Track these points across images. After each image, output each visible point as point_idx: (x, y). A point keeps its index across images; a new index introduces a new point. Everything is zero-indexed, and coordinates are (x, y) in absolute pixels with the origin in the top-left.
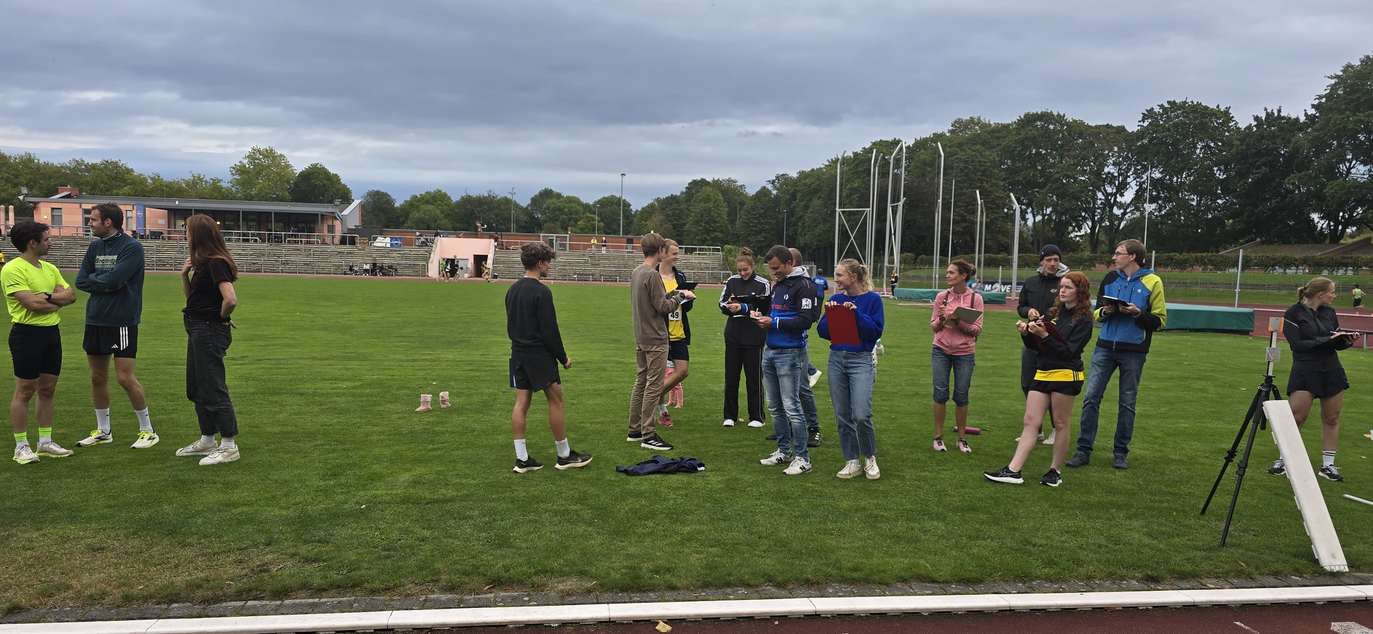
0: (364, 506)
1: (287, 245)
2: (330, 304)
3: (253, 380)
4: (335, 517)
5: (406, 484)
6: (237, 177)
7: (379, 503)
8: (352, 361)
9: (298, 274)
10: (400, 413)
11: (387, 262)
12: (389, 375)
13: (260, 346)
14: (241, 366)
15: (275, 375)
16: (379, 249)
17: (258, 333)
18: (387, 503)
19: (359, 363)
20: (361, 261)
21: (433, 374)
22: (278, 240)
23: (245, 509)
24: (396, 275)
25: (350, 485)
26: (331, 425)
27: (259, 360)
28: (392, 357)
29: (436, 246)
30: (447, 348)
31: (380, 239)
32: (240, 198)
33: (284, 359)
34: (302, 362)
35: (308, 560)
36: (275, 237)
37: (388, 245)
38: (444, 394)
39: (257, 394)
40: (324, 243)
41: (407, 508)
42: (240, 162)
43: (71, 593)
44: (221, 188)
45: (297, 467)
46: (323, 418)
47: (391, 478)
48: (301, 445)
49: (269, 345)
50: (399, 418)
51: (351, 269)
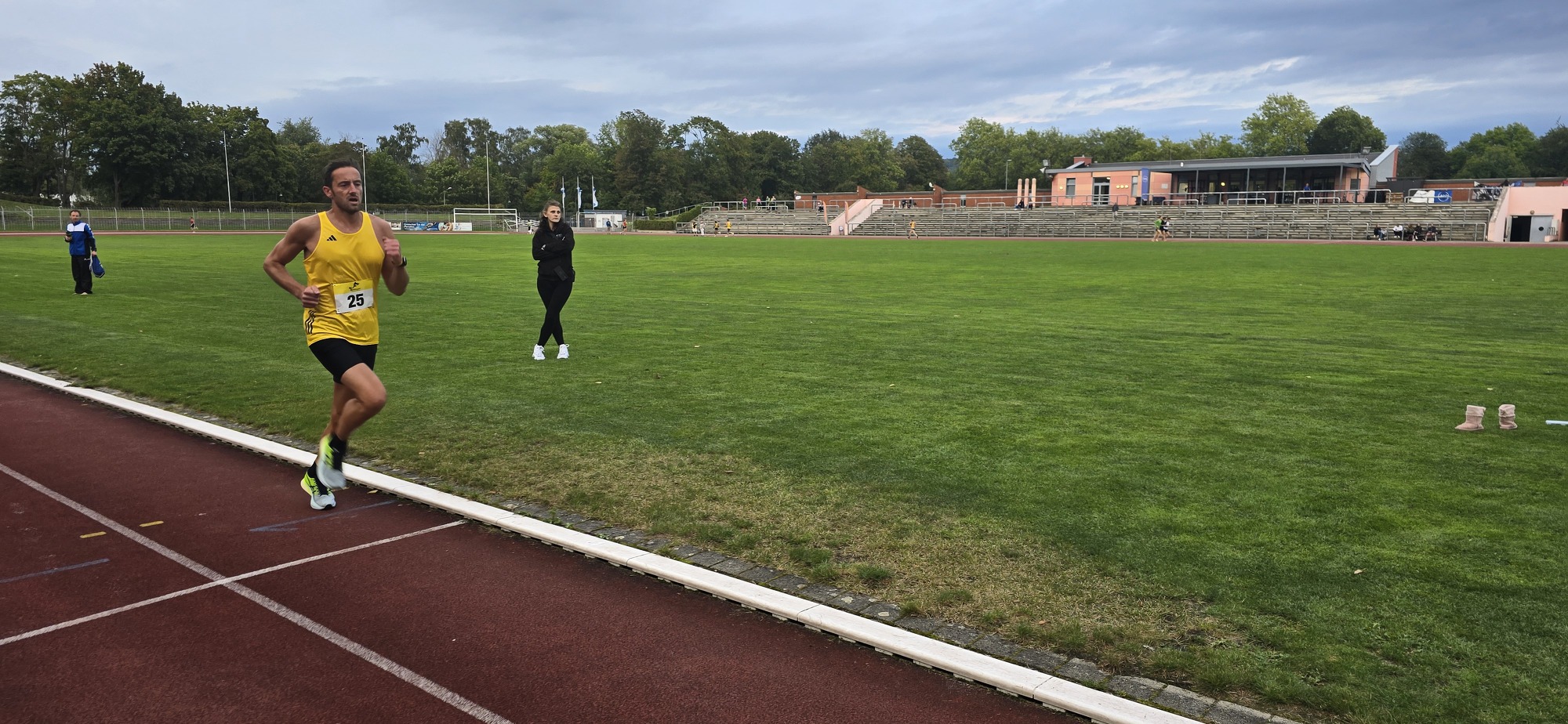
0: (1358, 571)
1: (1298, 206)
2: (1343, 274)
3: (1231, 363)
4: (1311, 578)
5: (1433, 547)
6: (1250, 132)
7: (1385, 571)
8: (1364, 347)
9: (1309, 240)
10: (1430, 428)
11: (1427, 222)
12: (1417, 371)
13: (1247, 322)
14: (1220, 345)
15: (1259, 358)
16: (1417, 206)
17: (1248, 306)
18: (1398, 574)
19: (1373, 350)
20: (1391, 222)
21: (1488, 374)
22: (1289, 200)
23: (1189, 538)
24: (1438, 239)
25: (1341, 531)
26: (1323, 434)
27: (1243, 339)
28: (1424, 345)
29: (1503, 199)
30: (1514, 338)
31: (1420, 193)
32: (1251, 155)
33: (1274, 340)
34: (1296, 344)
35: (1261, 642)
36: (1285, 197)
37: (1432, 201)
38: (1508, 409)
39: (1233, 381)
40: (1344, 201)
41: (1432, 591)
42: (1254, 114)
43: (967, 608)
44: (1230, 145)
45: (1267, 489)
46: (1315, 424)
47: (1408, 532)
48: (1277, 456)
49: (1259, 322)
50: (1429, 437)
51: (1377, 231)
